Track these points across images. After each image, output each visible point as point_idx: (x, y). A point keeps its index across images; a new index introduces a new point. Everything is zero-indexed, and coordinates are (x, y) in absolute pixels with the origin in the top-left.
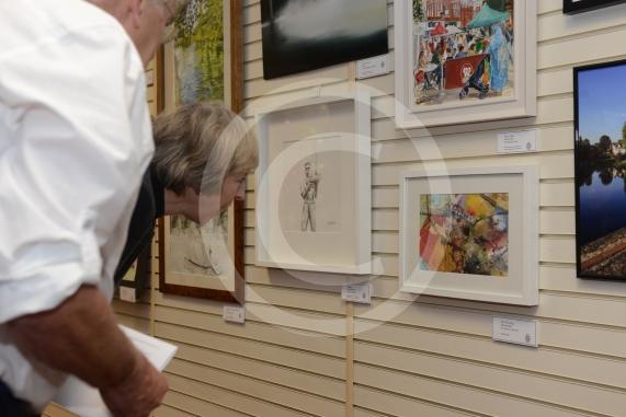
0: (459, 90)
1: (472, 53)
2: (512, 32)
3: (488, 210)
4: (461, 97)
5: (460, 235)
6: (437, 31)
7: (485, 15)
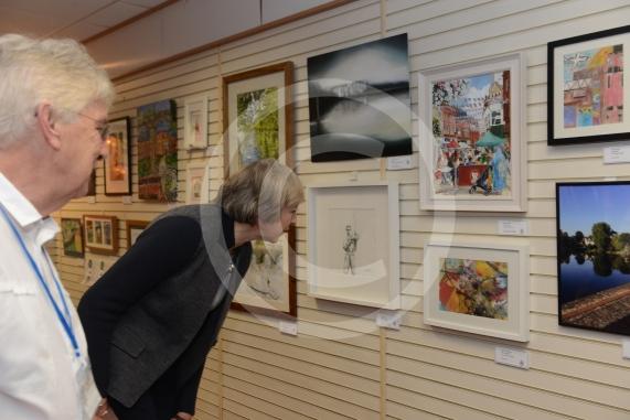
0: (470, 188)
1: (479, 163)
2: (509, 153)
3: (493, 273)
4: (470, 192)
5: (471, 288)
6: (452, 145)
7: (489, 138)
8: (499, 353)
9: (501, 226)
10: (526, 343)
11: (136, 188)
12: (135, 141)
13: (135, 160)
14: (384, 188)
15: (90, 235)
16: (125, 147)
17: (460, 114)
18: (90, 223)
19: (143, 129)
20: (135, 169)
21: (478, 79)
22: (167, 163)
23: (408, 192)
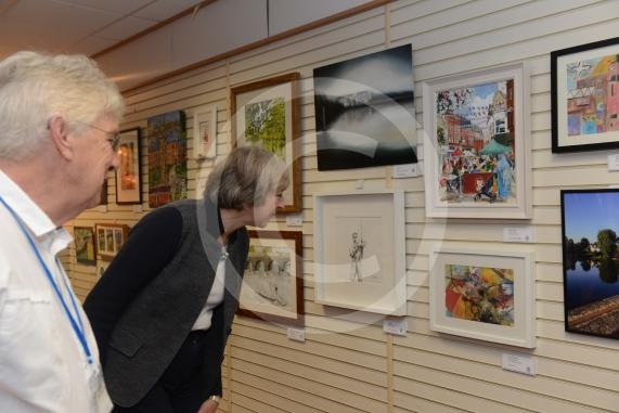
0: (474, 195)
1: (484, 171)
2: (514, 161)
3: (498, 280)
4: (475, 200)
5: (477, 294)
6: (456, 153)
7: (493, 146)
8: (506, 360)
9: (507, 233)
10: (533, 349)
11: (146, 197)
12: (146, 151)
13: (146, 170)
14: (390, 196)
15: (102, 243)
16: (136, 157)
17: (464, 122)
18: (102, 231)
19: (154, 139)
20: (146, 179)
21: (482, 89)
22: (177, 172)
23: (414, 200)
